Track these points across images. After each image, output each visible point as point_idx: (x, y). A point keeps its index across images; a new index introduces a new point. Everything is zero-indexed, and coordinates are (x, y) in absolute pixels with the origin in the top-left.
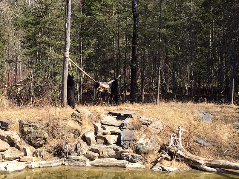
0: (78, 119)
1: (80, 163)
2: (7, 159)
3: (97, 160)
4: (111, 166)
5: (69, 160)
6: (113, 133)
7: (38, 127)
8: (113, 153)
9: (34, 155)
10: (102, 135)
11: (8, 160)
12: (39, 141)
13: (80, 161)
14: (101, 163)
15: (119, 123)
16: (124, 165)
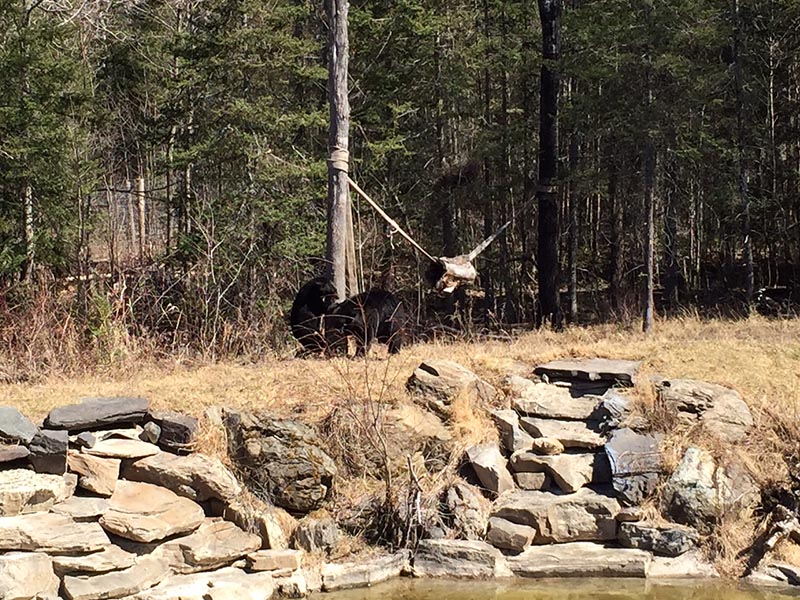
0: (434, 399)
1: (471, 566)
2: (202, 565)
3: (530, 550)
4: (590, 574)
5: (428, 556)
6: (573, 448)
7: (297, 435)
8: (587, 521)
9: (296, 542)
10: (534, 458)
11: (205, 568)
12: (307, 488)
13: (470, 557)
14: (549, 562)
15: (586, 405)
16: (637, 567)
